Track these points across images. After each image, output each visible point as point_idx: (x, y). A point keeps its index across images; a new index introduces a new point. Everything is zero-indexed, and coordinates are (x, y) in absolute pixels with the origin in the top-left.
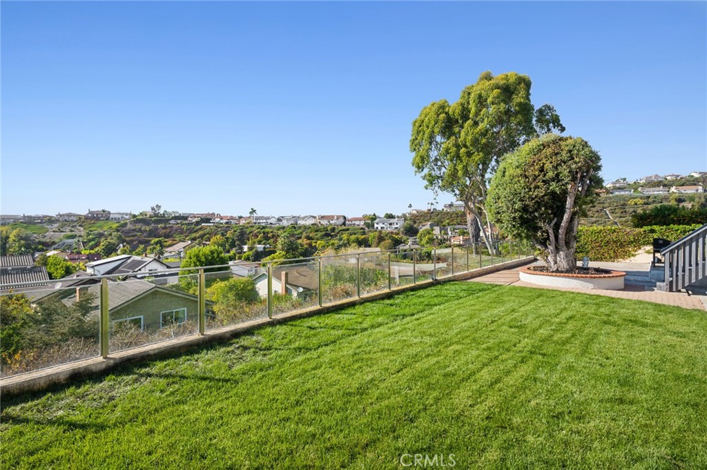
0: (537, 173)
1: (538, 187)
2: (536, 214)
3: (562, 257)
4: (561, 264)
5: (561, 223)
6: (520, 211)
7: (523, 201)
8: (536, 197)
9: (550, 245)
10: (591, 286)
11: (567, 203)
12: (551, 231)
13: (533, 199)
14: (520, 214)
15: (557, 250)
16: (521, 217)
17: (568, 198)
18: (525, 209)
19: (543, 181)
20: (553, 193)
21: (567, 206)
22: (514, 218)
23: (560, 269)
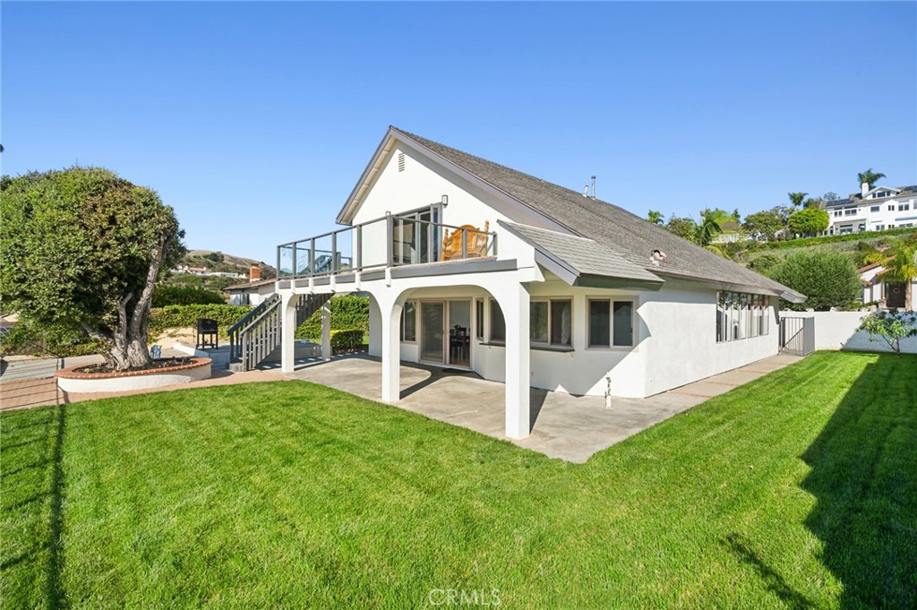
0: (105, 225)
1: (108, 246)
2: (105, 287)
3: (137, 348)
4: (135, 358)
5: (139, 300)
6: (74, 281)
7: (82, 264)
8: (107, 260)
9: (119, 332)
10: (188, 378)
11: (150, 274)
12: (123, 312)
13: (100, 263)
14: (75, 284)
15: (129, 339)
16: (75, 291)
17: (151, 268)
18: (84, 278)
19: (117, 239)
20: (132, 258)
21: (149, 278)
22: (64, 291)
23: (134, 365)
